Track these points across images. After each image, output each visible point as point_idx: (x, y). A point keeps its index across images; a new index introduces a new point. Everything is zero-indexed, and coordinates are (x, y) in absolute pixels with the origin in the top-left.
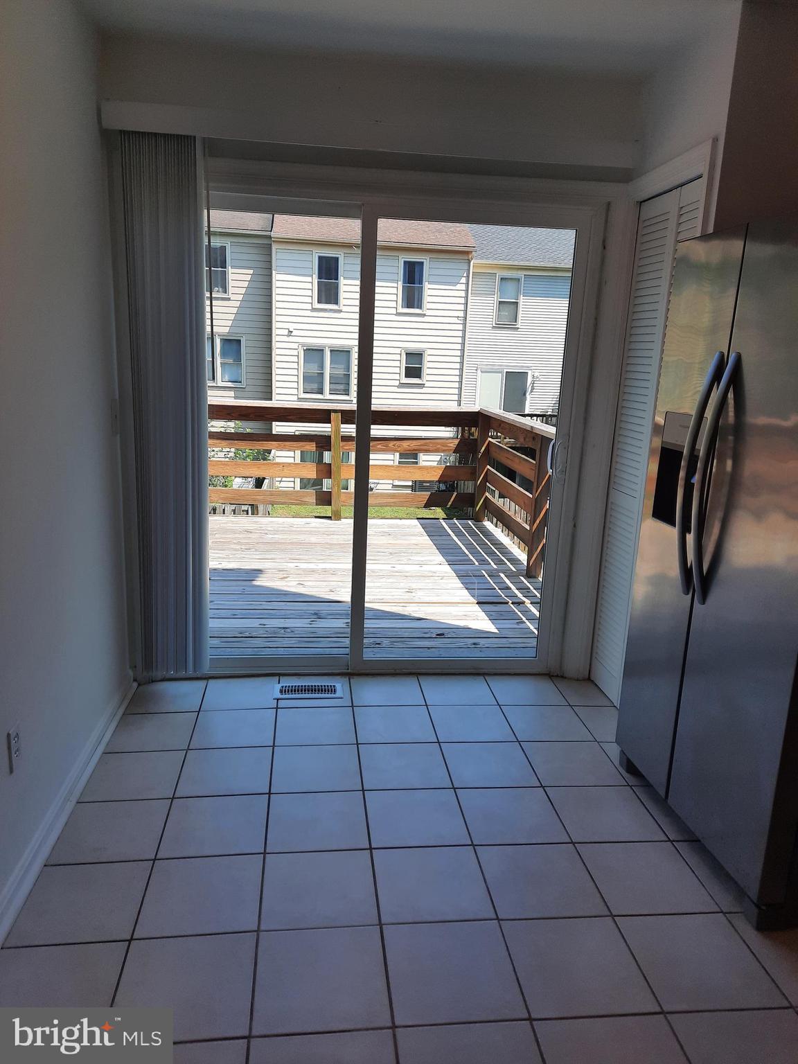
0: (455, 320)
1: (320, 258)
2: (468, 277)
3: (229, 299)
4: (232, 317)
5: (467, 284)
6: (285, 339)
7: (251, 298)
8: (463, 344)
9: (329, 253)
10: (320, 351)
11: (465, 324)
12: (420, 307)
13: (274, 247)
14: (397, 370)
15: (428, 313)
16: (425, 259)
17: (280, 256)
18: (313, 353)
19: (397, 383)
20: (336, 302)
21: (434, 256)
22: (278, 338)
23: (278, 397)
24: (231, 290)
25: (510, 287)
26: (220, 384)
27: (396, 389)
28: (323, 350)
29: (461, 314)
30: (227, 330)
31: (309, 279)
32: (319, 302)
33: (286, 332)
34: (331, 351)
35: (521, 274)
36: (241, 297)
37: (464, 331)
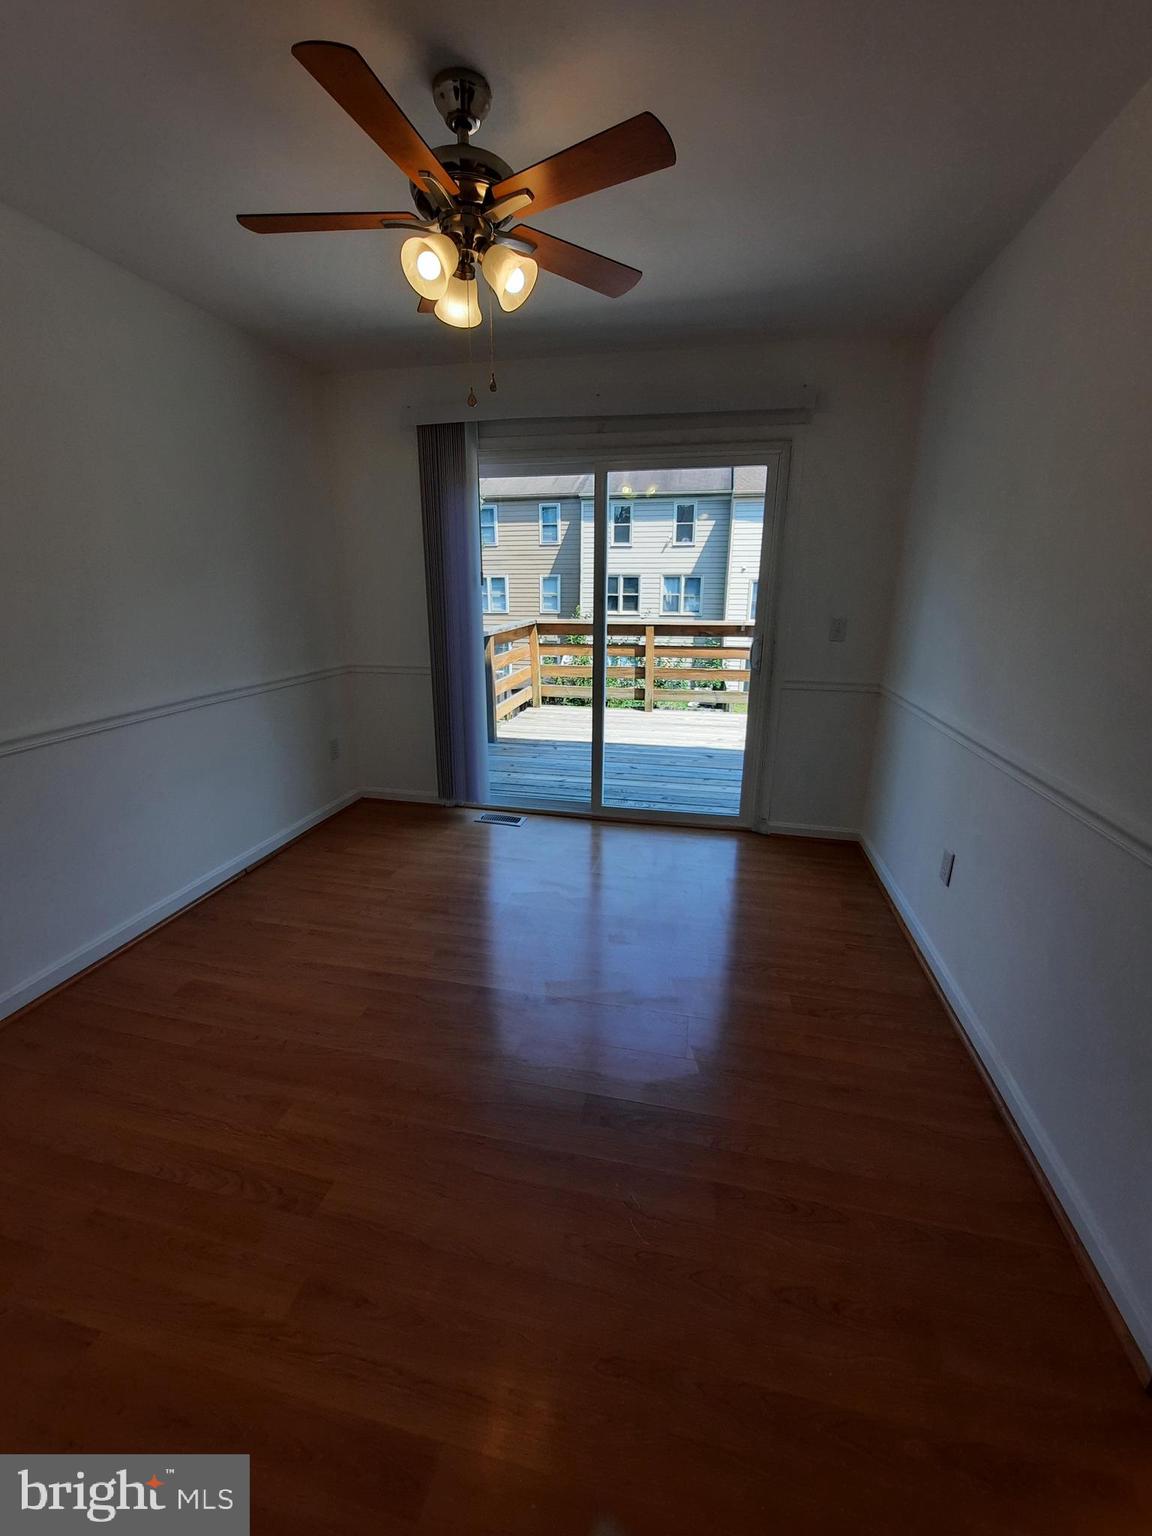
3: (695, 543)
4: (695, 560)
7: (717, 533)
13: (734, 502)
17: (739, 508)
24: (697, 536)
30: (690, 571)
33: (739, 570)
36: (703, 544)
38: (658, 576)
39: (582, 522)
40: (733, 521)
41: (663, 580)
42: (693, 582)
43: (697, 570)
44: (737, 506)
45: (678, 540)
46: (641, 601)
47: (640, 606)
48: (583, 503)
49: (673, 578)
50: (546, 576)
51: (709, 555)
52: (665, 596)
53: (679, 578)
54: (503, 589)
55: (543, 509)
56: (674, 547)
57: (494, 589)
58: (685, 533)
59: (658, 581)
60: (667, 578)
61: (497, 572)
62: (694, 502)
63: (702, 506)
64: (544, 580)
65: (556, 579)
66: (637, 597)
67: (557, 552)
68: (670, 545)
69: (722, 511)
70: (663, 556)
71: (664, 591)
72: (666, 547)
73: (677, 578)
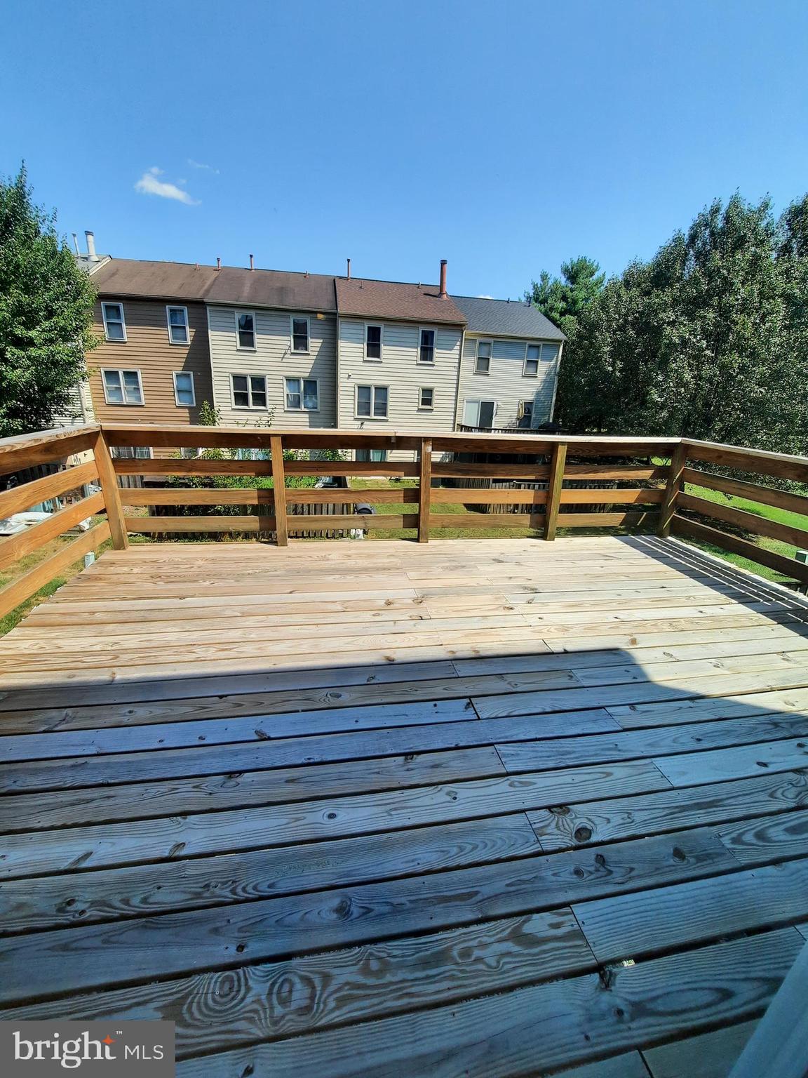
0: (453, 369)
1: (369, 328)
2: (462, 341)
3: (309, 354)
4: (311, 366)
5: (461, 346)
6: (345, 380)
7: (323, 354)
8: (458, 384)
9: (374, 324)
10: (368, 388)
11: (459, 372)
12: (431, 360)
13: (339, 320)
14: (417, 400)
15: (436, 364)
16: (435, 329)
17: (344, 326)
18: (364, 390)
19: (417, 409)
20: (378, 356)
21: (441, 327)
22: (342, 380)
23: (342, 426)
24: (310, 349)
25: (485, 348)
26: (303, 409)
27: (415, 413)
28: (370, 388)
29: (457, 365)
30: (307, 375)
31: (361, 346)
32: (368, 356)
33: (347, 376)
34: (375, 388)
35: (492, 340)
36: (316, 353)
37: (458, 376)
38: (281, 377)
39: (209, 331)
40: (339, 341)
41: (285, 381)
42: (310, 385)
43: (312, 375)
44: (343, 328)
45: (296, 348)
46: (268, 398)
47: (268, 402)
48: (208, 308)
49: (295, 380)
50: (180, 372)
51: (323, 362)
52: (287, 395)
53: (299, 380)
54: (137, 383)
55: (171, 310)
56: (293, 354)
57: (127, 383)
58: (301, 342)
59: (281, 382)
60: (289, 380)
61: (130, 367)
62: (307, 319)
63: (314, 321)
64: (178, 376)
65: (188, 376)
66: (264, 395)
67: (187, 352)
68: (289, 352)
69: (330, 328)
70: (284, 360)
71: (287, 391)
72: (285, 353)
73: (297, 380)
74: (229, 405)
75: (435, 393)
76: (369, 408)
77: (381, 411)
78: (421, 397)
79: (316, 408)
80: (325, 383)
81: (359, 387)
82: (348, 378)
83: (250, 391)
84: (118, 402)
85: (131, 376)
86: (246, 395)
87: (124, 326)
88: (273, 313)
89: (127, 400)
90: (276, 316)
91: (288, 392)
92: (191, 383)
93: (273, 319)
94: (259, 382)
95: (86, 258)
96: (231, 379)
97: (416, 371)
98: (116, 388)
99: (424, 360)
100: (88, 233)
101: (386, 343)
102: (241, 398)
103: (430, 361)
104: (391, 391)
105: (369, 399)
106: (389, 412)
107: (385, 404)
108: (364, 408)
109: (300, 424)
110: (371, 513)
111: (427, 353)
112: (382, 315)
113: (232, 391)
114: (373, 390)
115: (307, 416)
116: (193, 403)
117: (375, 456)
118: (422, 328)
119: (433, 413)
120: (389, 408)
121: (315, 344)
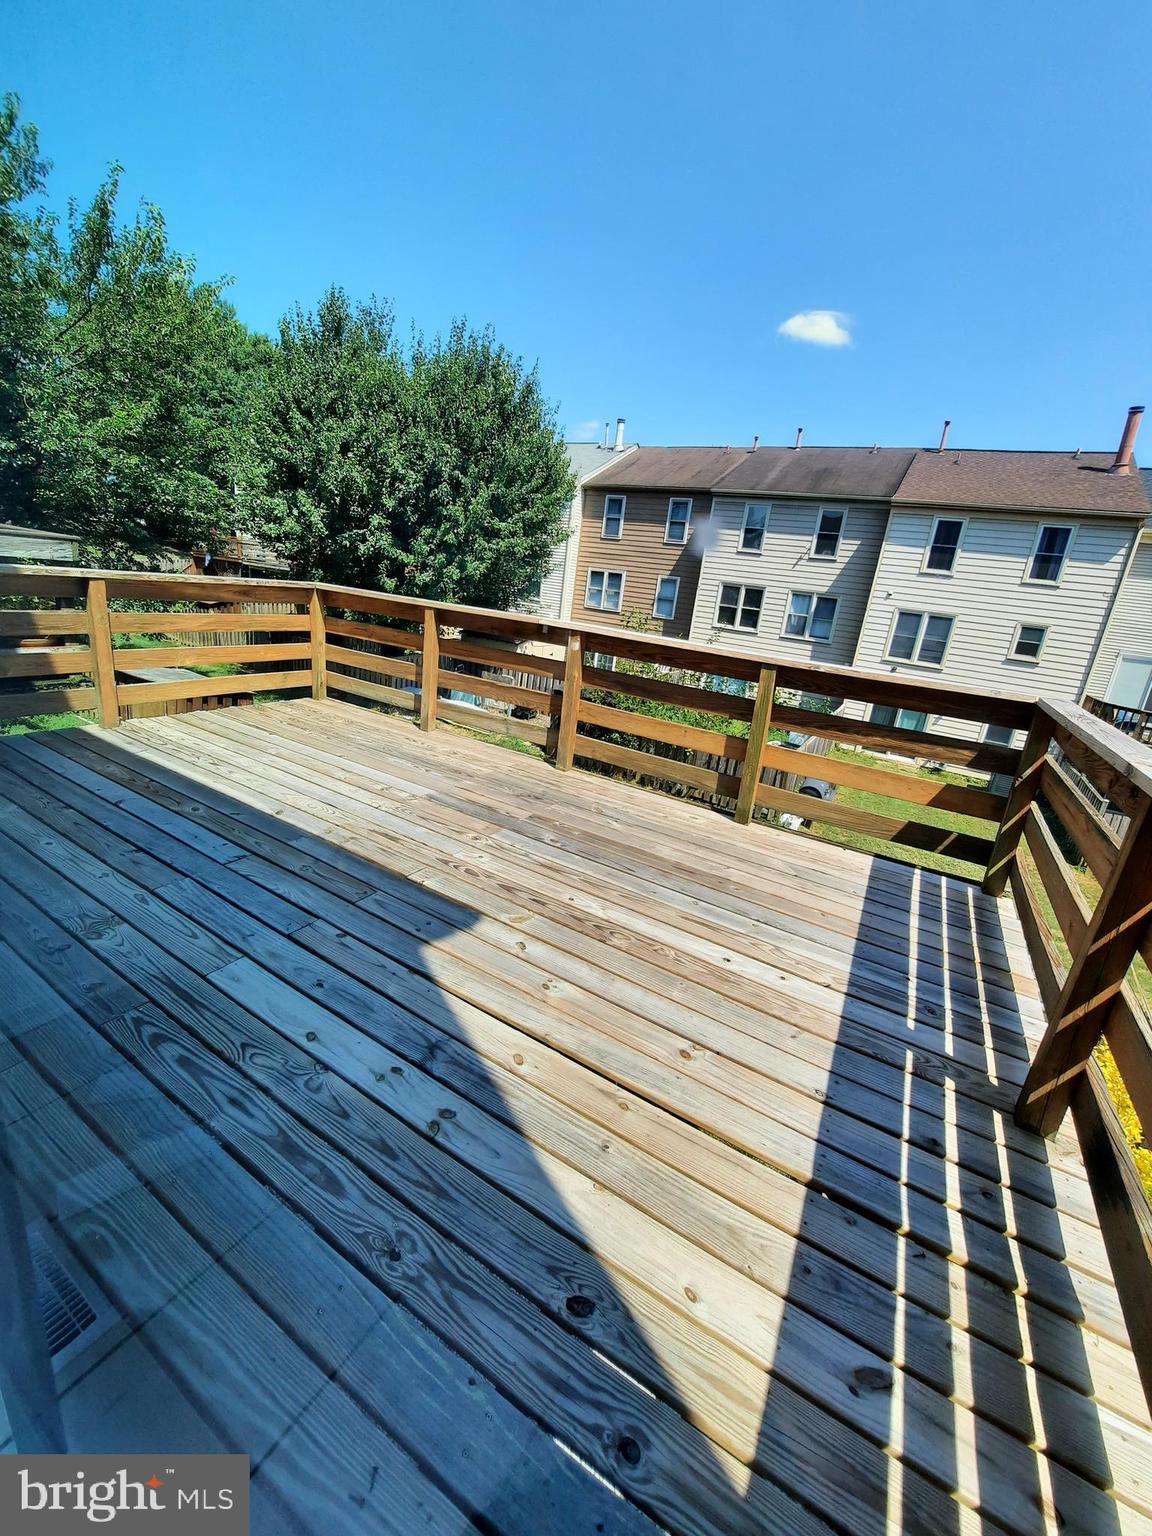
1: (942, 524)
2: (1131, 548)
3: (834, 561)
4: (834, 578)
5: (1127, 556)
6: (882, 601)
8: (1102, 630)
9: (952, 517)
10: (918, 616)
11: (1112, 602)
12: (1053, 578)
13: (893, 512)
14: (1007, 645)
15: (1062, 585)
16: (1073, 526)
17: (897, 520)
18: (909, 619)
19: (1004, 659)
20: (948, 568)
21: (1086, 521)
22: (877, 601)
24: (839, 553)
26: (808, 638)
27: (999, 665)
29: (1110, 590)
30: (825, 589)
31: (922, 550)
32: (928, 566)
33: (885, 595)
34: (931, 617)
36: (847, 560)
37: (1110, 609)
38: (786, 591)
40: (884, 543)
41: (790, 596)
42: (827, 603)
43: (835, 590)
44: (896, 523)
45: (818, 551)
46: (761, 617)
47: (760, 623)
48: (714, 499)
49: (805, 596)
50: (666, 577)
51: (853, 573)
52: (790, 616)
53: (810, 597)
54: (619, 587)
55: (674, 503)
56: (811, 559)
57: (610, 585)
58: (827, 543)
59: (785, 597)
60: (797, 594)
61: (616, 567)
62: (845, 511)
63: (854, 514)
64: (663, 581)
65: (675, 581)
66: (758, 613)
67: (680, 553)
68: (806, 557)
69: (876, 523)
70: (796, 568)
71: (789, 610)
72: (801, 559)
73: (808, 596)
74: (710, 621)
75: (1048, 635)
76: (912, 648)
77: (933, 654)
78: (1017, 640)
79: (827, 638)
80: (848, 604)
81: (902, 614)
82: (887, 598)
83: (740, 606)
84: (596, 606)
85: (615, 577)
86: (735, 611)
87: (622, 522)
88: (796, 503)
89: (605, 605)
90: (800, 507)
91: (792, 612)
92: (674, 592)
93: (793, 511)
94: (755, 595)
95: (612, 449)
96: (721, 588)
97: (1022, 596)
98: (598, 590)
99: (1038, 577)
100: (620, 421)
101: (966, 547)
102: (727, 615)
103: (1051, 579)
104: (960, 624)
105: (916, 633)
106: (947, 656)
107: (944, 645)
108: (902, 647)
109: (799, 656)
110: (821, 797)
111: (1047, 565)
112: (969, 503)
113: (718, 604)
114: (925, 621)
115: (810, 647)
116: (671, 615)
117: (903, 720)
118: (1043, 524)
119: (1036, 670)
120: (949, 650)
121: (847, 548)
